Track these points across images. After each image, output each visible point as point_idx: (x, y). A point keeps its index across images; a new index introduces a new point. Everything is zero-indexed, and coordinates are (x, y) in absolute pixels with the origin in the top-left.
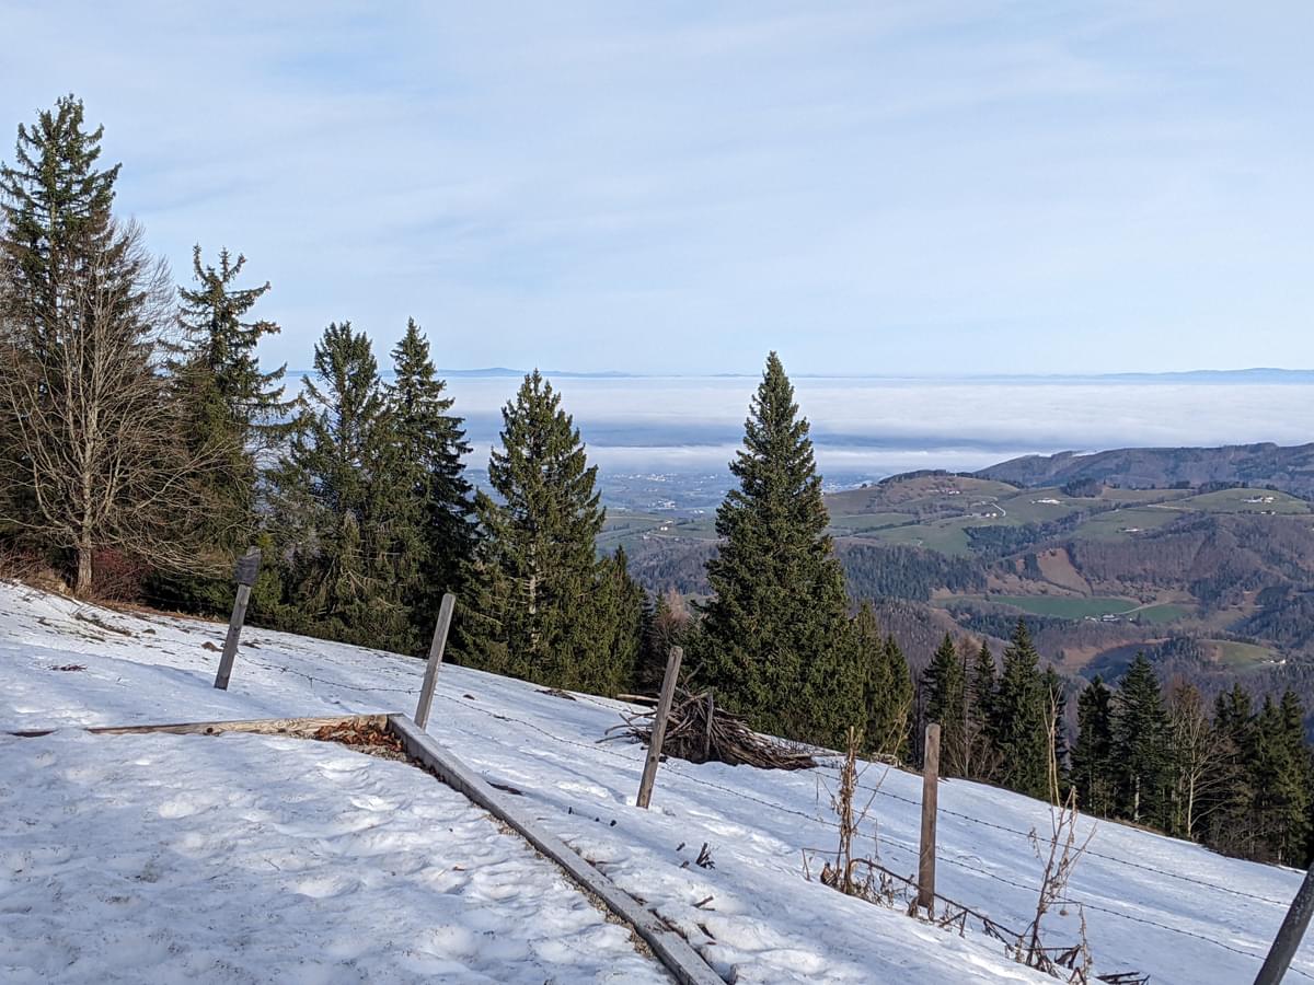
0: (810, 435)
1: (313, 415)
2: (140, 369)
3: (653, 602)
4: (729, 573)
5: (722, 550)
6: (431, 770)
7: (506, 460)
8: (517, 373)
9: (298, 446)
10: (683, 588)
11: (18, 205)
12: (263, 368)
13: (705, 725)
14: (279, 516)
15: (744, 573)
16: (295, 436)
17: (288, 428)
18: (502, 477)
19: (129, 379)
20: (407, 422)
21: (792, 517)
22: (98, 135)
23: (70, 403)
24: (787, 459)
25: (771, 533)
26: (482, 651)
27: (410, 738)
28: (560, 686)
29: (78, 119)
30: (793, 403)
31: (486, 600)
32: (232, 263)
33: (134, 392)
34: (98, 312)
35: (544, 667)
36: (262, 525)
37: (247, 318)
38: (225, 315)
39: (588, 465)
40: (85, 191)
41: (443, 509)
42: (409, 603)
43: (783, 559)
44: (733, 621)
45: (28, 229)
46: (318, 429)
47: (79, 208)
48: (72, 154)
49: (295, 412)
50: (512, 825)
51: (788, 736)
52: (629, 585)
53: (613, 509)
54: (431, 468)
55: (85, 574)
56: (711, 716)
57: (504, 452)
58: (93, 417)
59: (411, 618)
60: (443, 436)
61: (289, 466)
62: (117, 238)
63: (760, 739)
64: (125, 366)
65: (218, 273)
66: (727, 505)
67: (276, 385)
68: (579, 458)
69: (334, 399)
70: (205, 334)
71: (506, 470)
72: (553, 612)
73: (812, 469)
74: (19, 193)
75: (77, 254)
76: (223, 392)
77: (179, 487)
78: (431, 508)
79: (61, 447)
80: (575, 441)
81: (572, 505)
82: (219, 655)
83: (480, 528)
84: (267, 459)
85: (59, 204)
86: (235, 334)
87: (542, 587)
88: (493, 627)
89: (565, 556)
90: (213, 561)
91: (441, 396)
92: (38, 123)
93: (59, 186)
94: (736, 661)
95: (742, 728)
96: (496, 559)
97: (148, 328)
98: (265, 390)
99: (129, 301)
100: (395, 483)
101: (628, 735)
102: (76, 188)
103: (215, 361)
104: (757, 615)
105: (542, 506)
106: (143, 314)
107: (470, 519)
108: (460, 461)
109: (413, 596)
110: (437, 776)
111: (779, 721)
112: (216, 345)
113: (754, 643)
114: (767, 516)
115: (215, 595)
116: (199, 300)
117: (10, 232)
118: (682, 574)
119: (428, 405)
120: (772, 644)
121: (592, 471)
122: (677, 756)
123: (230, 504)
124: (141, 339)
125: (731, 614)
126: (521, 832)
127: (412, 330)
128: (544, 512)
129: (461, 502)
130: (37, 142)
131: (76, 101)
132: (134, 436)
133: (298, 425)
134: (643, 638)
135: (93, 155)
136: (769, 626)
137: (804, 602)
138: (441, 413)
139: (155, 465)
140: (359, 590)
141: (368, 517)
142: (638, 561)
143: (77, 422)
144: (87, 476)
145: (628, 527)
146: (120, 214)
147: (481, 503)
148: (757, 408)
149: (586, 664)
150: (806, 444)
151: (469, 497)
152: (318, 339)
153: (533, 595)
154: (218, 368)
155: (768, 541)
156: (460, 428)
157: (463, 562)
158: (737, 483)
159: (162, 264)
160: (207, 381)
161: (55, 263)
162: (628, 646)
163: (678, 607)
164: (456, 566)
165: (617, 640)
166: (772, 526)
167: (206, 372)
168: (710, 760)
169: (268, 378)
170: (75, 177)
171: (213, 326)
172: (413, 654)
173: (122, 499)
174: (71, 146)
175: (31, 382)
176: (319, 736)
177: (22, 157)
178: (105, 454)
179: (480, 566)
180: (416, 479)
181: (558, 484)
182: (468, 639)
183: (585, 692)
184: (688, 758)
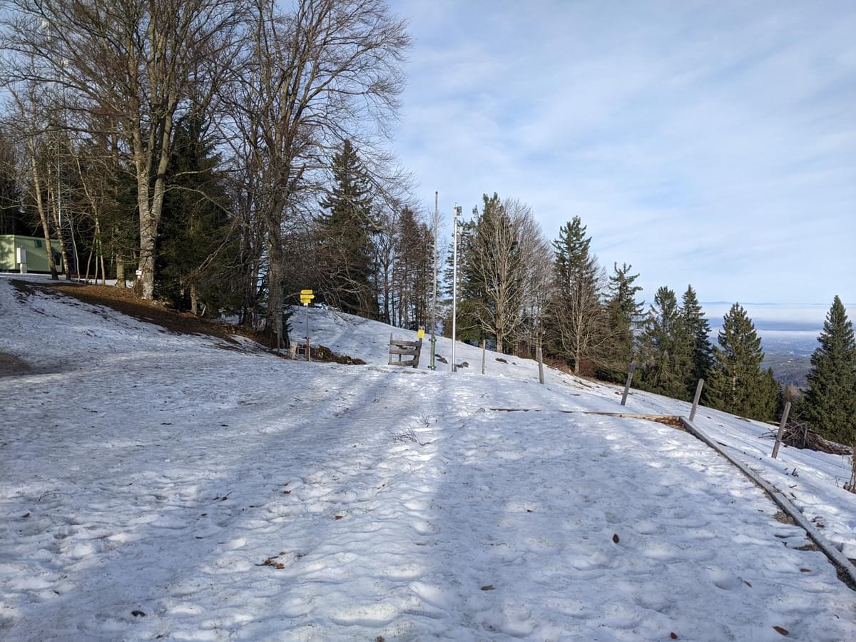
0: (853, 328)
1: (653, 318)
2: (596, 303)
3: (783, 389)
4: (816, 379)
5: (813, 370)
6: (694, 435)
7: (725, 335)
8: (730, 303)
9: (648, 328)
10: (796, 384)
11: (559, 252)
12: (637, 302)
13: (804, 435)
14: (641, 352)
15: (822, 379)
16: (647, 325)
17: (645, 322)
18: (723, 341)
19: (592, 306)
20: (688, 320)
21: (844, 359)
22: (585, 228)
23: (573, 313)
24: (842, 337)
25: (834, 365)
26: (714, 402)
27: (687, 424)
28: (745, 417)
29: (579, 223)
30: (845, 315)
31: (716, 383)
32: (627, 267)
33: (594, 310)
34: (583, 284)
35: (739, 410)
36: (635, 354)
37: (631, 286)
38: (624, 284)
39: (757, 337)
40: (580, 246)
41: (700, 351)
42: (687, 384)
43: (840, 375)
44: (817, 398)
45: (562, 259)
46: (655, 323)
47: (578, 252)
48: (577, 235)
49: (647, 317)
50: (723, 454)
51: (839, 442)
52: (774, 382)
53: (768, 354)
54: (696, 337)
55: (577, 367)
56: (806, 432)
57: (724, 332)
58: (580, 318)
59: (688, 389)
60: (701, 326)
61: (645, 335)
62: (590, 261)
63: (826, 442)
64: (591, 301)
65: (622, 271)
66: (816, 354)
67: (641, 307)
68: (754, 335)
69: (661, 313)
70: (617, 291)
71: (725, 338)
72: (742, 390)
73: (853, 340)
74: (559, 248)
75: (577, 266)
76: (623, 310)
77: (608, 341)
78: (695, 351)
79: (570, 327)
80: (753, 328)
81: (751, 351)
82: (621, 397)
83: (714, 359)
84: (637, 332)
85: (572, 251)
86: (627, 291)
87: (738, 381)
88: (718, 394)
89: (747, 370)
90: (619, 366)
91: (700, 312)
92: (566, 226)
93: (572, 245)
94: (818, 413)
95: (819, 437)
96: (720, 370)
97: (599, 289)
98: (637, 309)
99: (593, 280)
100: (682, 341)
101: (771, 436)
102: (577, 245)
103: (620, 300)
104: (828, 396)
105: (739, 351)
106: (597, 285)
107: (710, 355)
108: (707, 334)
109: (688, 381)
110: (696, 437)
111: (837, 437)
112: (621, 294)
113: (826, 406)
114: (833, 358)
115: (619, 377)
116: (616, 280)
117: (556, 260)
118: (797, 379)
119: (695, 314)
120: (834, 407)
121: (759, 340)
122: (792, 445)
123: (624, 347)
124: (597, 293)
125: (816, 395)
126: (726, 457)
127: (690, 288)
128: (740, 354)
129: (707, 349)
130: (566, 231)
131: (578, 218)
132: (593, 324)
133: (648, 321)
134: (779, 402)
135: (583, 235)
136: (833, 400)
137: (848, 392)
138: (700, 317)
139: (600, 333)
140: (669, 378)
141: (672, 353)
142: (778, 373)
143: (575, 319)
144: (578, 337)
145: (773, 360)
146: (591, 253)
147: (715, 350)
148: (830, 317)
149: (755, 410)
150: (851, 331)
151: (710, 347)
152: (656, 292)
153: (734, 383)
154: (621, 302)
155: (833, 368)
156: (707, 323)
157: (707, 370)
158: (820, 345)
159: (604, 269)
160: (617, 306)
161: (570, 270)
162: (773, 404)
163: (794, 391)
164: (704, 371)
165: (768, 402)
166: (835, 362)
167: (618, 303)
168: (805, 448)
169: (638, 305)
170: (577, 242)
171: (620, 288)
172: (688, 401)
173: (589, 344)
174: (576, 232)
175: (561, 307)
176: (656, 421)
177: (561, 236)
178: (584, 330)
179: (714, 372)
180: (690, 341)
181: (745, 344)
182: (709, 397)
183: (755, 419)
184: (796, 447)
